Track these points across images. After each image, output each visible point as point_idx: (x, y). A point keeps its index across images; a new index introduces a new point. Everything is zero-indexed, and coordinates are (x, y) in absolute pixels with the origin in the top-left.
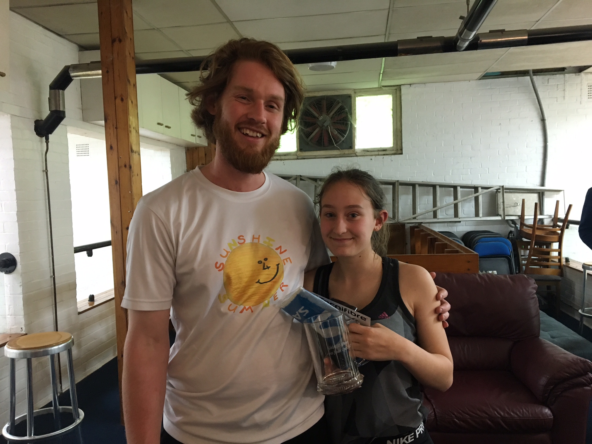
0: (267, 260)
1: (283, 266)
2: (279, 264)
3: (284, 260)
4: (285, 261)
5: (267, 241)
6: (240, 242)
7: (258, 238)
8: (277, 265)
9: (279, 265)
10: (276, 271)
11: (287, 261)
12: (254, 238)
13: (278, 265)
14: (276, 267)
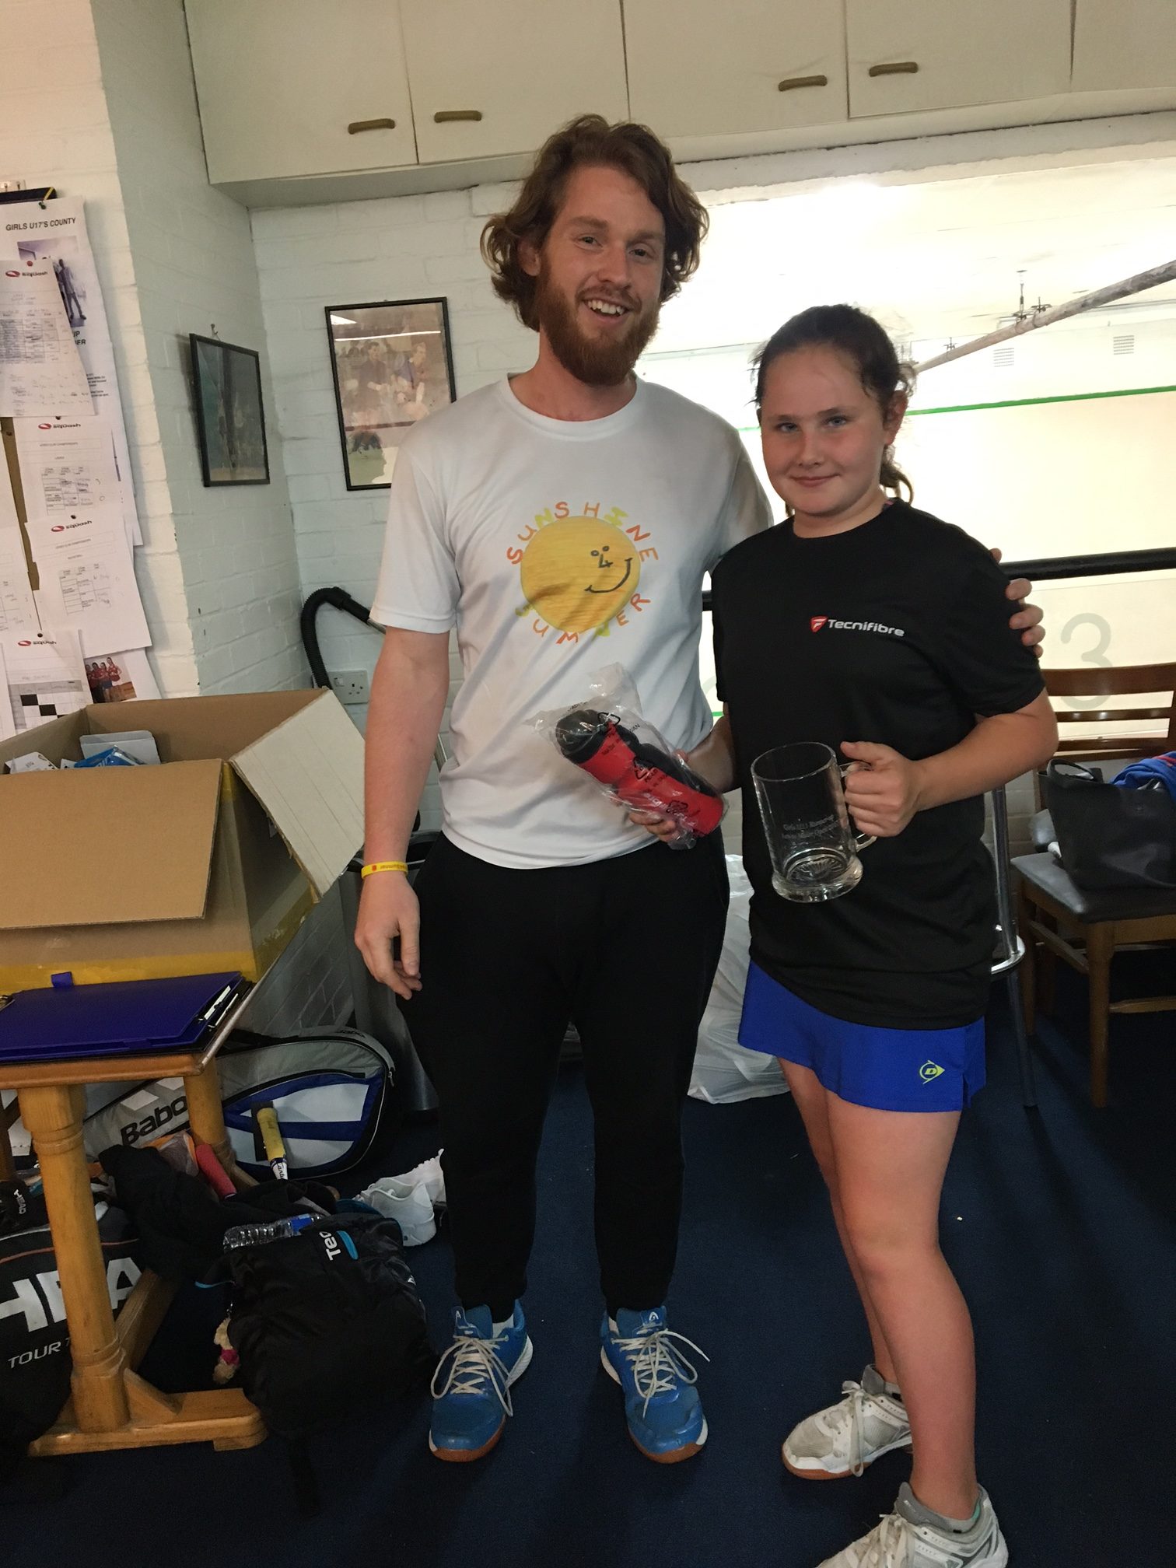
0: (607, 550)
1: (640, 563)
2: (631, 559)
3: (641, 552)
4: (644, 554)
5: (613, 515)
6: (558, 514)
7: (596, 510)
8: (626, 560)
9: (632, 562)
10: (625, 572)
11: (648, 555)
12: (587, 509)
13: (629, 560)
14: (625, 564)
